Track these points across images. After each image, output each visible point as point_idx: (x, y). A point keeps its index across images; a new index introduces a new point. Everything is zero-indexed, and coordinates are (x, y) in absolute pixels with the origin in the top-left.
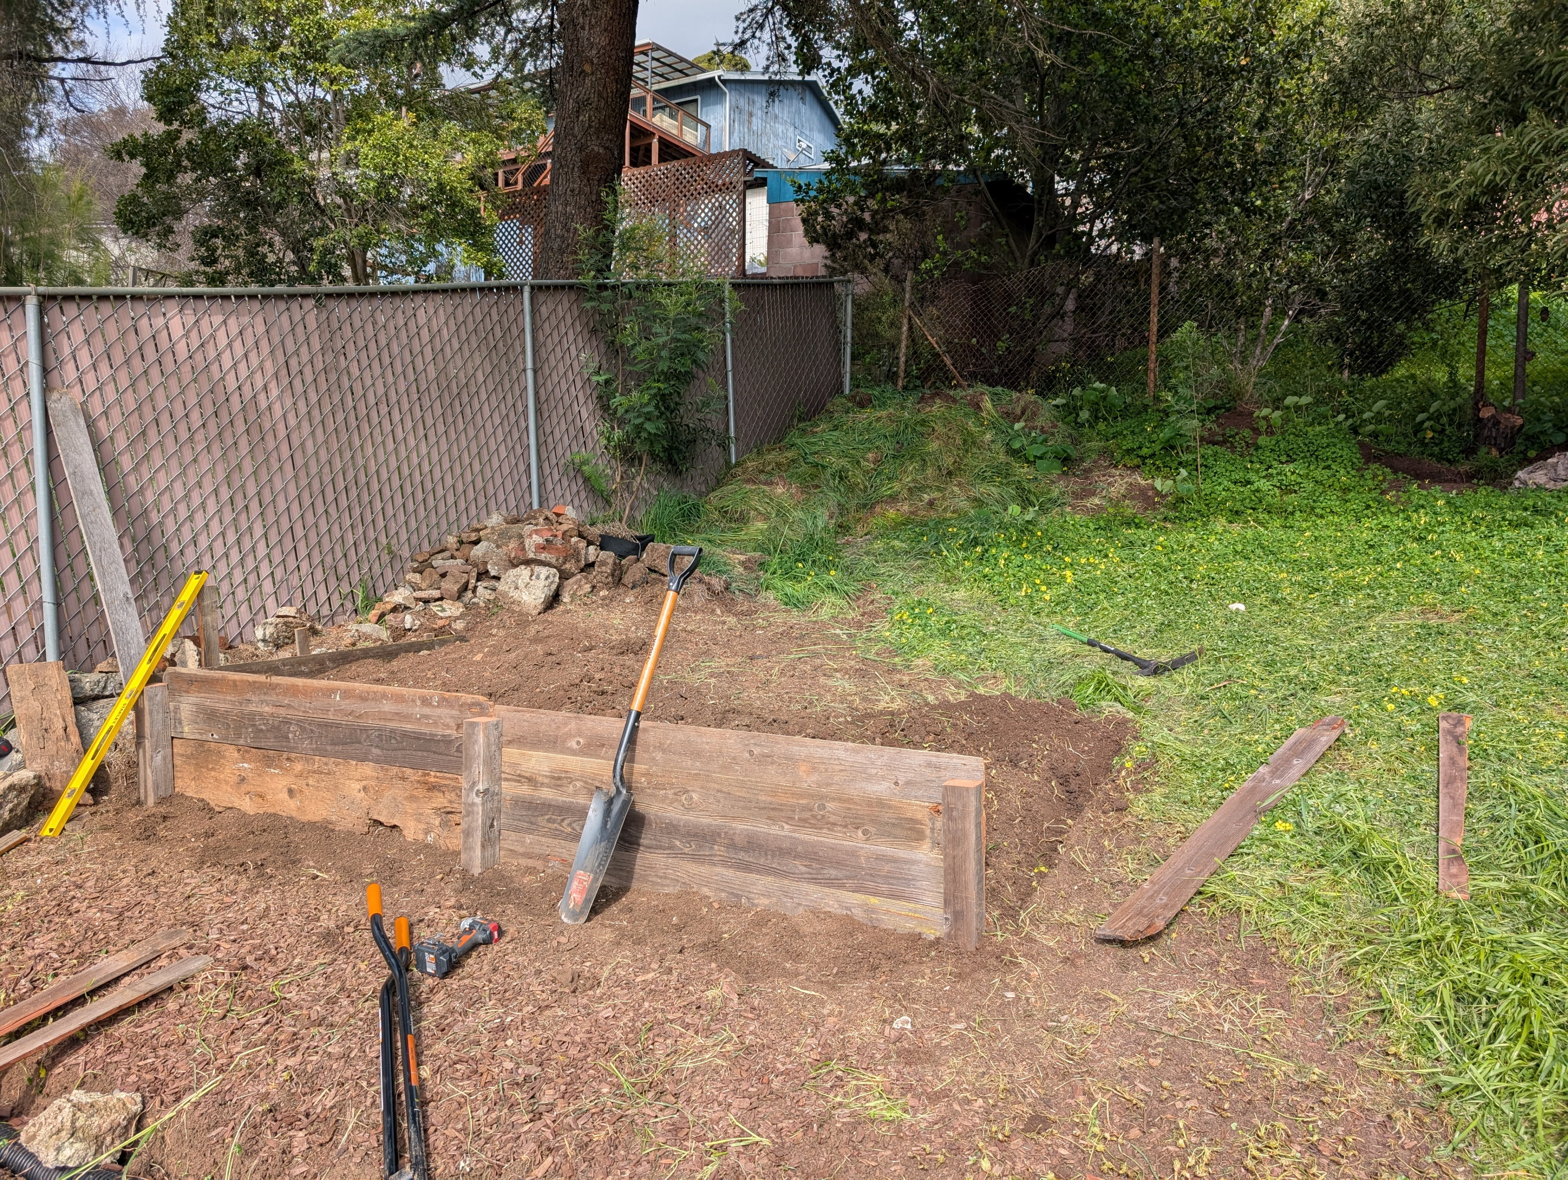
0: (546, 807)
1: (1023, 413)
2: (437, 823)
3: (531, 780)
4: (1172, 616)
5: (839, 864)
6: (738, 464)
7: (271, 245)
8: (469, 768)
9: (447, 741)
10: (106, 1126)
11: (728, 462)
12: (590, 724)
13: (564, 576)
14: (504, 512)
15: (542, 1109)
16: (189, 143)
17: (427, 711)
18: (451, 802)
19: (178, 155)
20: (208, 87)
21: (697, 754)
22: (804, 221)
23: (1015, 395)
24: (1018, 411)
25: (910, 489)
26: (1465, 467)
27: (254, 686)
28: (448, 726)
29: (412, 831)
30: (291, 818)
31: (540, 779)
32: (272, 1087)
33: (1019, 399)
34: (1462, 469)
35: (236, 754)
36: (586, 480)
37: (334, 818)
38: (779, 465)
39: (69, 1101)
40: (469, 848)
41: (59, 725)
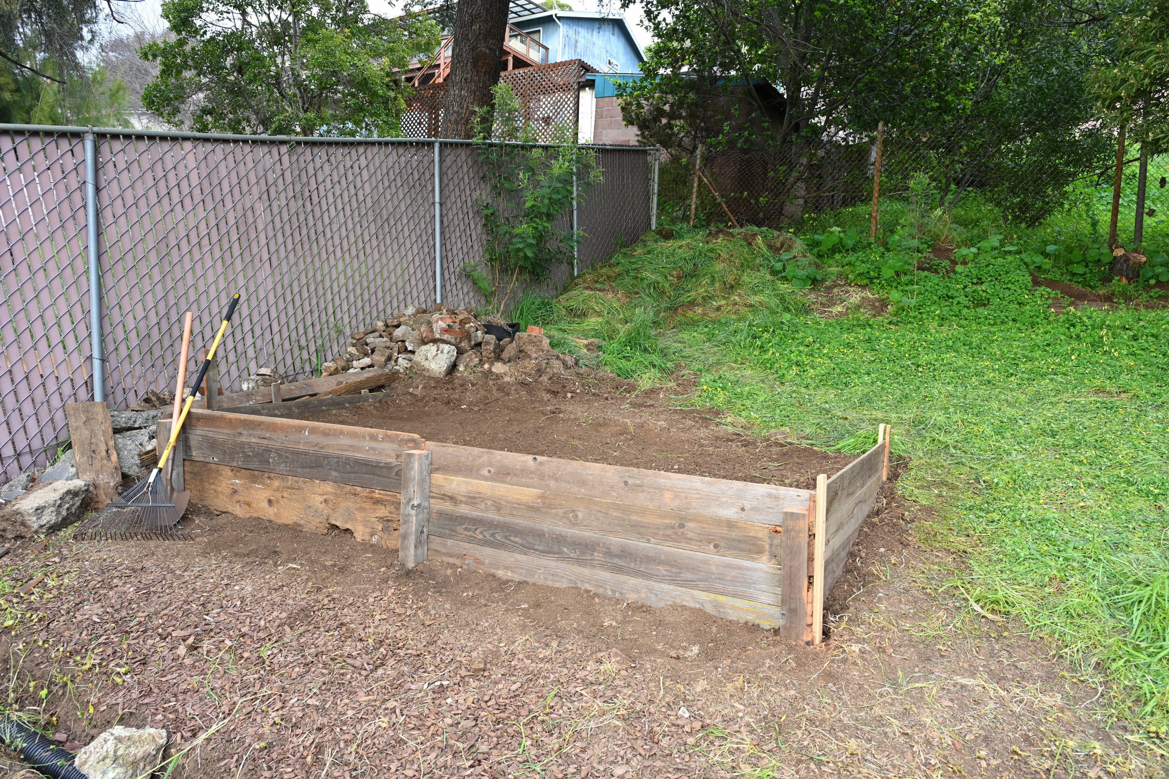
0: (463, 519)
1: (782, 246)
2: (380, 528)
3: (452, 498)
4: (907, 391)
5: (693, 569)
6: (579, 276)
7: (248, 121)
8: (406, 488)
9: (388, 467)
10: (140, 755)
11: (572, 274)
12: (498, 457)
13: (460, 352)
14: (417, 305)
15: (480, 757)
16: (193, 49)
17: (374, 444)
18: (390, 513)
19: (185, 56)
20: (208, 9)
21: (583, 483)
22: (623, 109)
23: (776, 233)
24: (778, 245)
25: (703, 297)
26: (1102, 291)
27: (245, 424)
28: (389, 456)
29: (360, 533)
30: (270, 521)
31: (459, 498)
32: (267, 729)
33: (778, 236)
34: (1101, 292)
35: (230, 473)
36: (475, 283)
37: (302, 522)
38: (609, 277)
39: (112, 734)
40: (406, 548)
41: (103, 448)
